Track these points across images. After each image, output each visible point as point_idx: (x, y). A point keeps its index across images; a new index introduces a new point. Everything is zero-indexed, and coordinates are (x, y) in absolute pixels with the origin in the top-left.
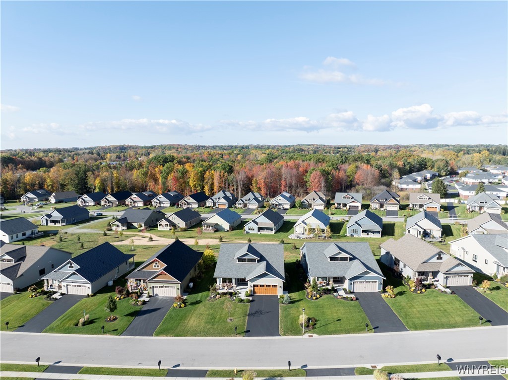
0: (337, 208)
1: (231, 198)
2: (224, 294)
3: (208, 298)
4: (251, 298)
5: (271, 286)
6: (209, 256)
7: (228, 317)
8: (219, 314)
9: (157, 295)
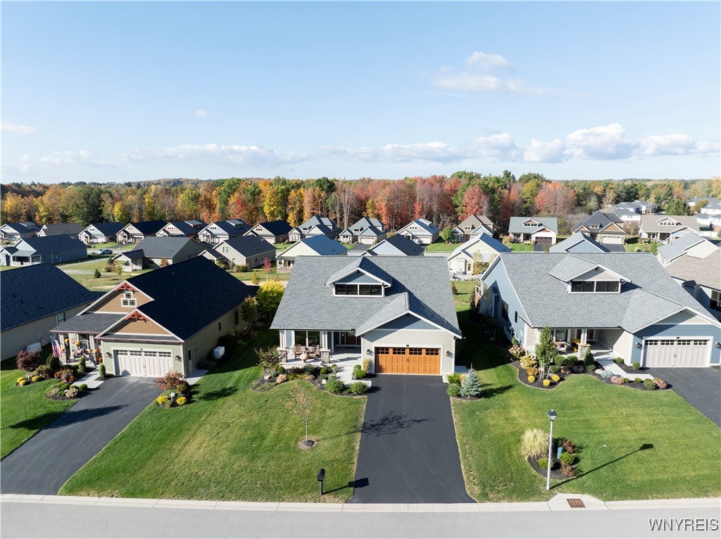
0: (513, 242)
1: (331, 228)
2: (298, 372)
3: (254, 383)
4: (369, 383)
5: (424, 352)
6: (272, 292)
7: (303, 433)
8: (275, 425)
9: (126, 373)
